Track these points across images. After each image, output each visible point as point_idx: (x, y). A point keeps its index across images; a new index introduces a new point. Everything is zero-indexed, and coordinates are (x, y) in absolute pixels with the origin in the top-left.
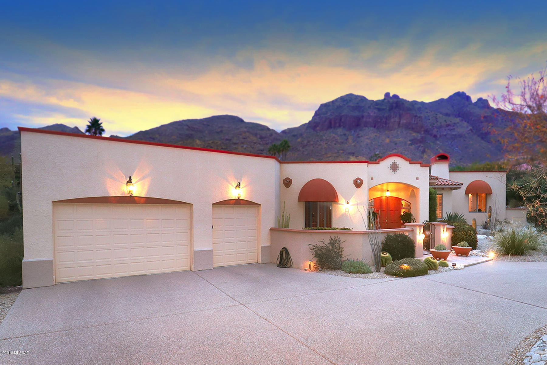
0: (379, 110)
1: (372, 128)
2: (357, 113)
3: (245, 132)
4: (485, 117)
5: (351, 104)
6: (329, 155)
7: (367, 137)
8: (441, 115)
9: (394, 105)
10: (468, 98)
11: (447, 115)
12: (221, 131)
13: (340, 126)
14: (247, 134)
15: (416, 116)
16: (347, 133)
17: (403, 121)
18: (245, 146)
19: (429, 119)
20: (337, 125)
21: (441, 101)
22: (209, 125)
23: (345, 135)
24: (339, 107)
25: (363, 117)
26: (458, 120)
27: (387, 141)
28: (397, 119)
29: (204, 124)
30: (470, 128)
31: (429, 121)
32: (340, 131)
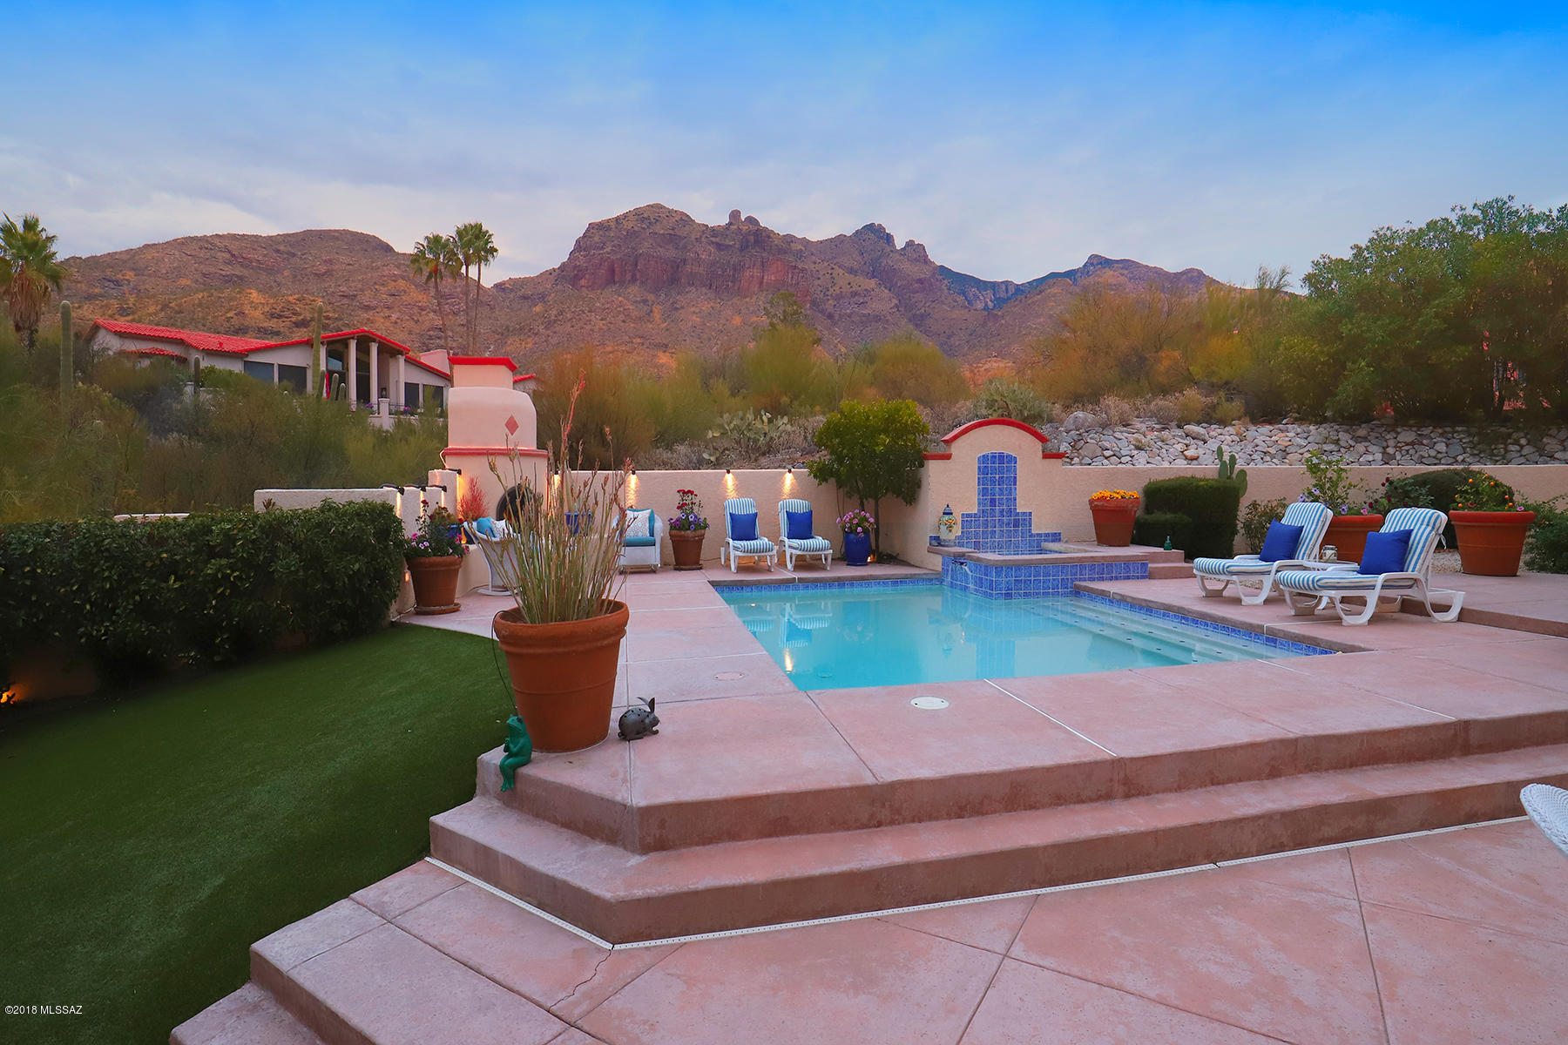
0: (719, 246)
1: (704, 290)
2: (670, 253)
3: (395, 278)
4: (920, 281)
5: (659, 229)
6: (609, 349)
7: (693, 309)
8: (841, 272)
9: (752, 238)
10: (889, 239)
11: (851, 271)
12: (329, 273)
13: (634, 280)
14: (401, 282)
15: (795, 267)
16: (651, 297)
17: (770, 277)
18: (394, 317)
19: (819, 279)
20: (628, 276)
21: (841, 239)
22: (294, 255)
23: (645, 301)
24: (632, 234)
25: (684, 261)
26: (872, 283)
27: (737, 320)
28: (757, 273)
29: (278, 251)
30: (895, 301)
31: (819, 282)
32: (634, 290)
